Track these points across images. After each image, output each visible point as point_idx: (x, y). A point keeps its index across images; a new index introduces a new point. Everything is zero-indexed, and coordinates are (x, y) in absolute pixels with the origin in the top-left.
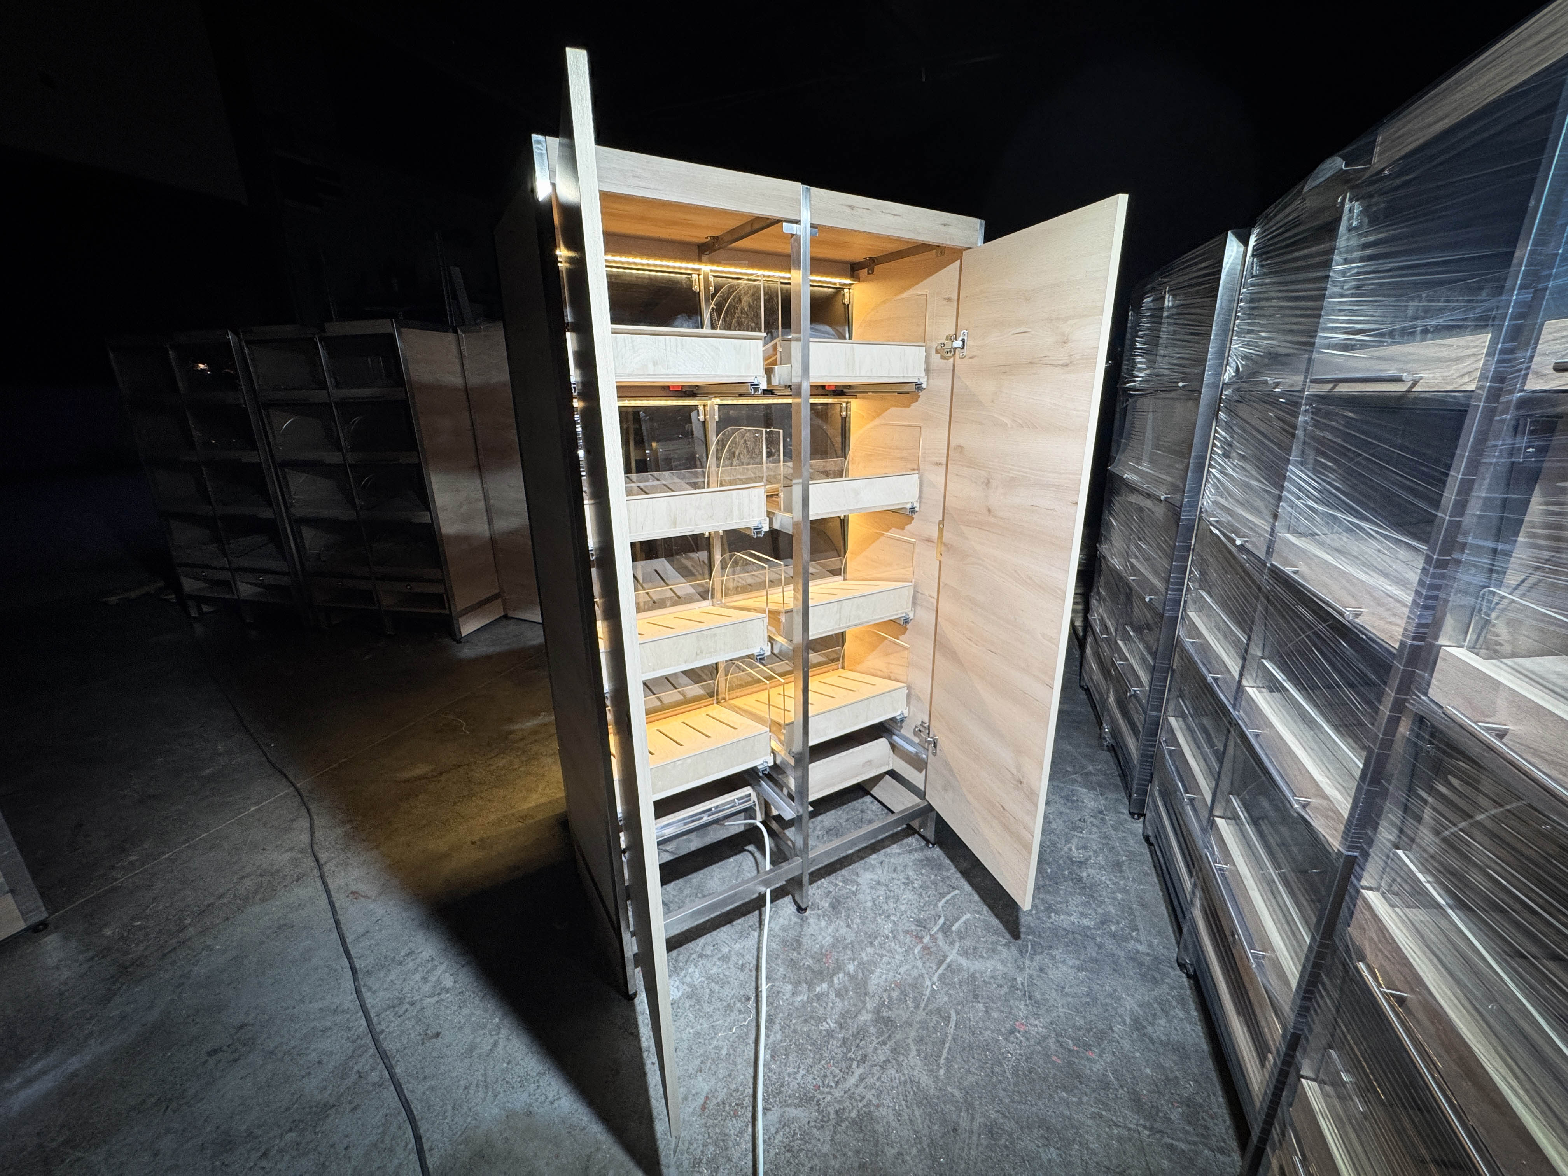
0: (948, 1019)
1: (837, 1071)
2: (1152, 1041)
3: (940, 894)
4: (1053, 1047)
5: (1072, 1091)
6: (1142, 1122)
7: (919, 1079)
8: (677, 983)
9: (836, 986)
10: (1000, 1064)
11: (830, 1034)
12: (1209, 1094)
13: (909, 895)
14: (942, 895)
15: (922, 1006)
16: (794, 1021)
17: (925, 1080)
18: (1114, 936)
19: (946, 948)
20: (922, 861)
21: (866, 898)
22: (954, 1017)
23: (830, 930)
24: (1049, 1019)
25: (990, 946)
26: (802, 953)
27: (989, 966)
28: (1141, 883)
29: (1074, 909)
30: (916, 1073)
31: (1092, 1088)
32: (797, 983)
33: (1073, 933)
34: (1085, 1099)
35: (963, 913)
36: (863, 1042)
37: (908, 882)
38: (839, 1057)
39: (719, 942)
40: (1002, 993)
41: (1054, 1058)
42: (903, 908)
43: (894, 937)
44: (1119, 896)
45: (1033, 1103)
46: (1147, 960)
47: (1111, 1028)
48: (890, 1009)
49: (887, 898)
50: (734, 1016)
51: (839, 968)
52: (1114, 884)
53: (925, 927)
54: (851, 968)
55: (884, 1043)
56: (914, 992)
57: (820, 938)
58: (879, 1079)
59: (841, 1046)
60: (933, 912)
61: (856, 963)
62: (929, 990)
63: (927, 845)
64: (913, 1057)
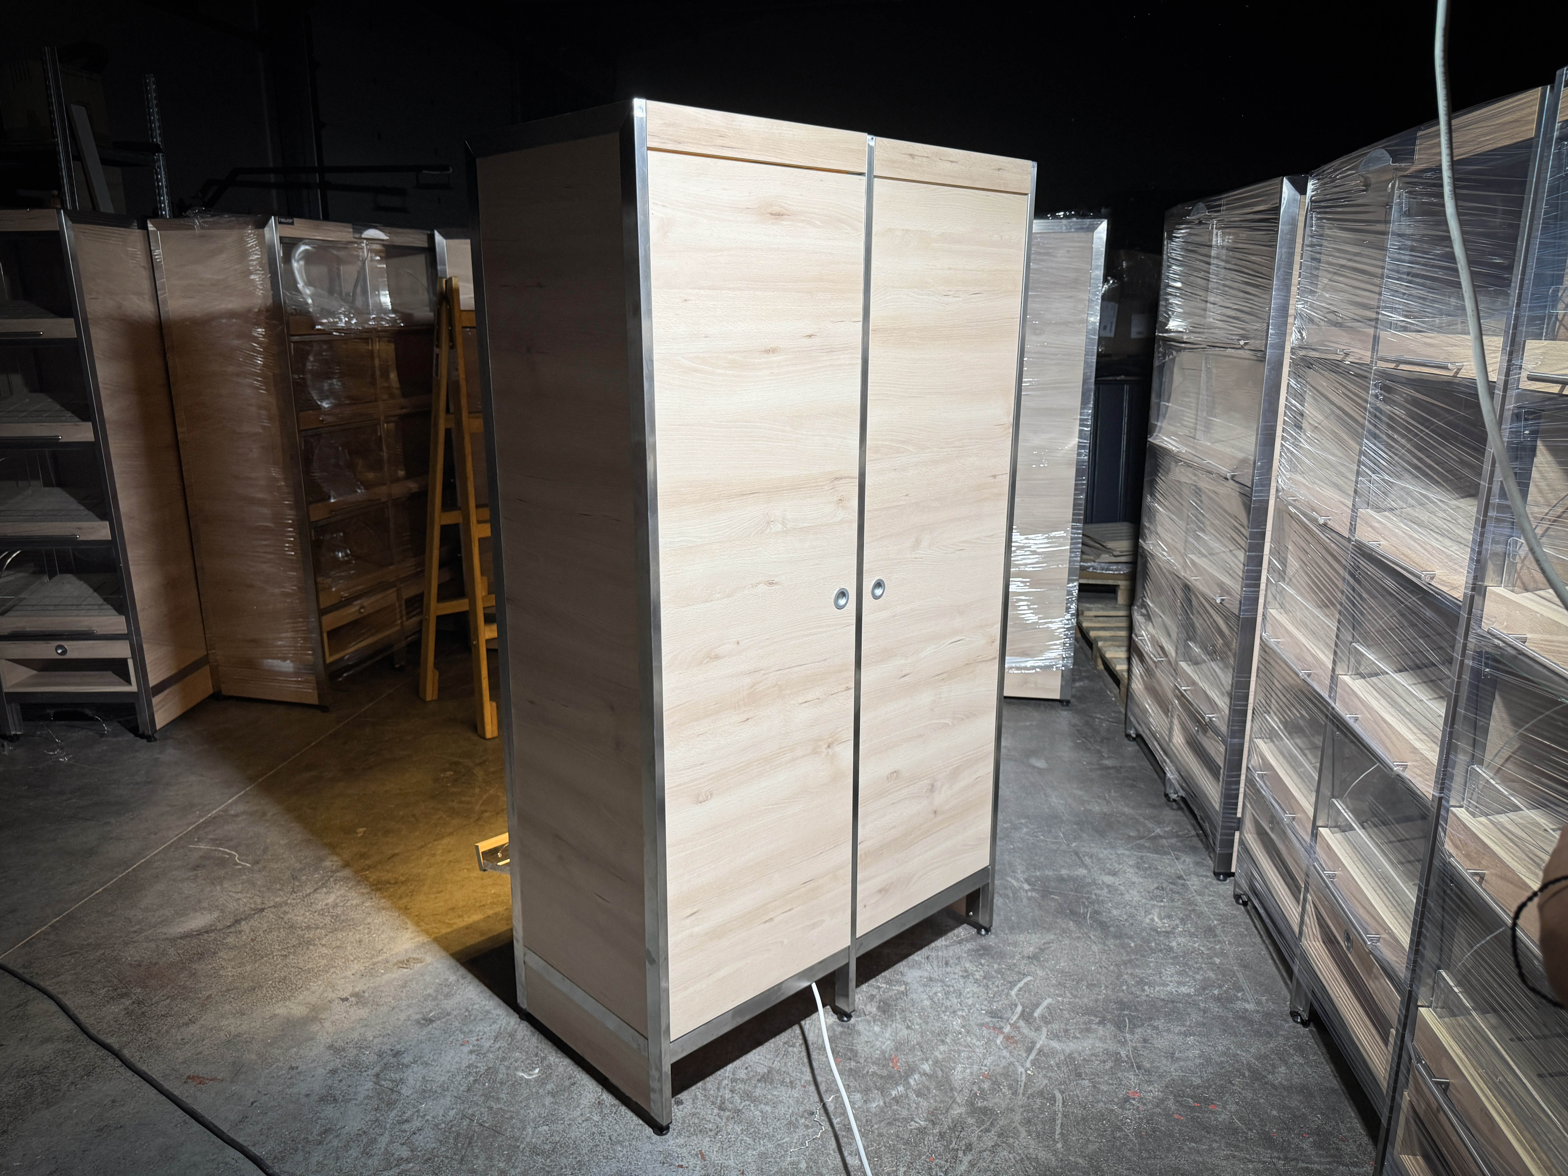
0: (1054, 1098)
1: (943, 1163)
2: (1274, 1087)
3: (1010, 982)
4: (1173, 1107)
5: (1201, 1140)
6: (1275, 1154)
7: (1037, 1155)
8: (716, 1111)
9: (915, 1087)
10: (1121, 1130)
11: (922, 1131)
12: (1337, 1122)
13: (971, 988)
14: (1013, 984)
15: (1021, 1091)
16: (876, 1126)
17: (1042, 1155)
18: (1218, 999)
19: (1033, 1035)
20: (978, 950)
21: (921, 997)
22: (1059, 1096)
23: (887, 1035)
24: (1163, 1084)
25: (1083, 1027)
26: (862, 1061)
27: (1085, 1045)
28: (1239, 945)
29: (1169, 979)
30: (1031, 1151)
31: (1220, 1135)
32: (867, 1091)
33: (1173, 1002)
34: (1215, 1145)
35: (1043, 998)
36: (963, 1133)
37: (967, 974)
38: (941, 1150)
39: (751, 1064)
40: (1107, 1067)
41: (1176, 1116)
42: (970, 1002)
43: (968, 1032)
44: (1217, 961)
45: (1163, 1156)
46: (1257, 1017)
47: (1231, 1082)
48: (984, 1100)
49: (947, 994)
50: (801, 1131)
51: (911, 1070)
52: (1209, 949)
53: (1001, 1018)
54: (926, 1067)
55: (988, 1130)
56: (1006, 1079)
57: (878, 1044)
58: (991, 1162)
59: (939, 1140)
60: (1006, 1002)
61: (930, 1062)
62: (1024, 1076)
63: (979, 932)
64: (1025, 1138)
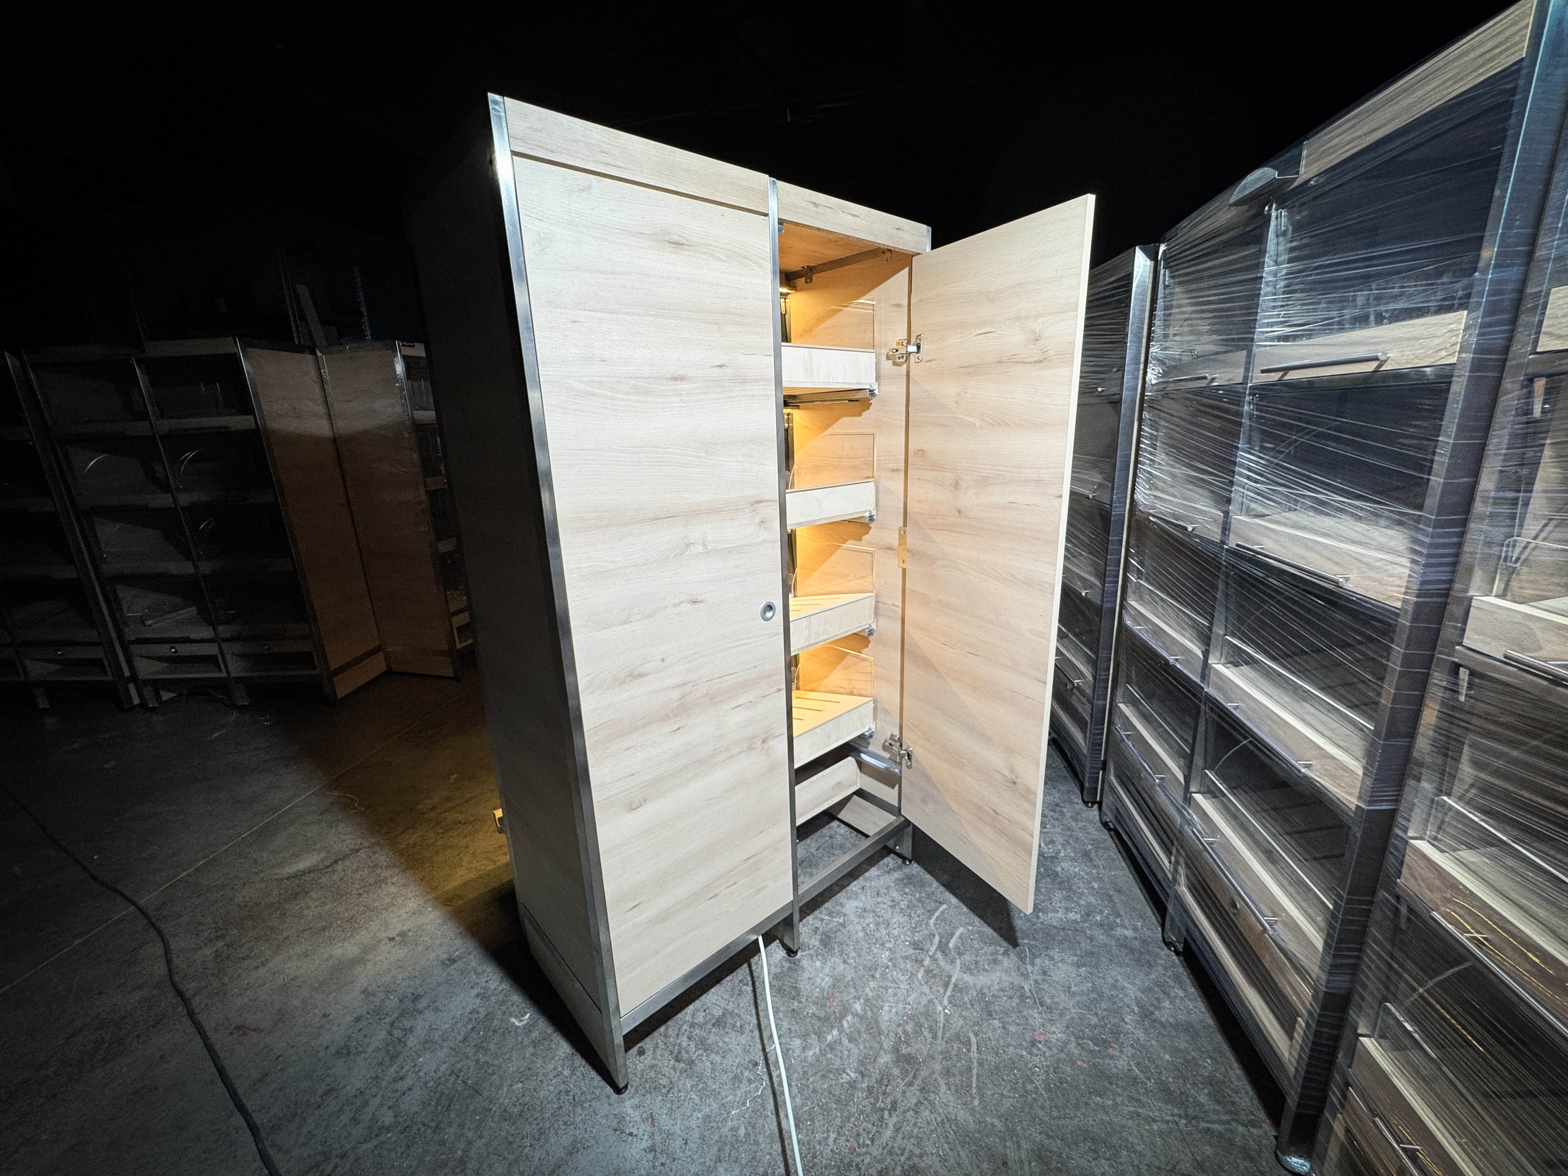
0: (968, 1043)
1: (870, 1126)
2: (1162, 1025)
3: (929, 911)
4: (1076, 1052)
5: (1105, 1093)
6: (1176, 1111)
7: (956, 1115)
8: (672, 1062)
9: (848, 1031)
10: (1031, 1082)
11: (852, 1085)
12: (1227, 1069)
13: (898, 919)
14: (931, 912)
15: (940, 1034)
16: (811, 1080)
17: (962, 1115)
18: (1101, 925)
19: (948, 967)
20: (903, 879)
21: (856, 928)
22: (974, 1040)
23: (827, 970)
24: (1064, 1023)
25: (990, 958)
26: (803, 1000)
27: (993, 978)
28: (1111, 869)
29: (1058, 905)
30: (951, 1109)
31: (1122, 1087)
32: (805, 1036)
33: (1064, 929)
34: (1119, 1099)
35: (956, 928)
36: (889, 1087)
37: (894, 905)
38: (868, 1109)
39: (709, 1005)
40: (1014, 1004)
41: (1079, 1063)
42: (896, 932)
43: (894, 965)
44: (1096, 885)
45: (1072, 1115)
46: (1136, 944)
47: (1123, 1020)
48: (909, 1045)
49: (878, 924)
50: (744, 1087)
51: (845, 1010)
52: (1088, 874)
53: (922, 949)
54: (858, 1007)
55: (911, 1084)
56: (927, 1020)
57: (818, 980)
58: (915, 1125)
59: (867, 1097)
60: (926, 932)
61: (862, 1001)
62: (942, 1016)
63: (904, 862)
64: (945, 1093)
